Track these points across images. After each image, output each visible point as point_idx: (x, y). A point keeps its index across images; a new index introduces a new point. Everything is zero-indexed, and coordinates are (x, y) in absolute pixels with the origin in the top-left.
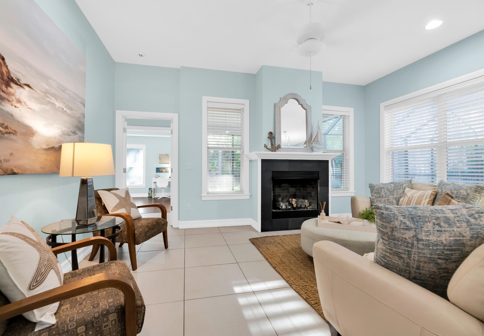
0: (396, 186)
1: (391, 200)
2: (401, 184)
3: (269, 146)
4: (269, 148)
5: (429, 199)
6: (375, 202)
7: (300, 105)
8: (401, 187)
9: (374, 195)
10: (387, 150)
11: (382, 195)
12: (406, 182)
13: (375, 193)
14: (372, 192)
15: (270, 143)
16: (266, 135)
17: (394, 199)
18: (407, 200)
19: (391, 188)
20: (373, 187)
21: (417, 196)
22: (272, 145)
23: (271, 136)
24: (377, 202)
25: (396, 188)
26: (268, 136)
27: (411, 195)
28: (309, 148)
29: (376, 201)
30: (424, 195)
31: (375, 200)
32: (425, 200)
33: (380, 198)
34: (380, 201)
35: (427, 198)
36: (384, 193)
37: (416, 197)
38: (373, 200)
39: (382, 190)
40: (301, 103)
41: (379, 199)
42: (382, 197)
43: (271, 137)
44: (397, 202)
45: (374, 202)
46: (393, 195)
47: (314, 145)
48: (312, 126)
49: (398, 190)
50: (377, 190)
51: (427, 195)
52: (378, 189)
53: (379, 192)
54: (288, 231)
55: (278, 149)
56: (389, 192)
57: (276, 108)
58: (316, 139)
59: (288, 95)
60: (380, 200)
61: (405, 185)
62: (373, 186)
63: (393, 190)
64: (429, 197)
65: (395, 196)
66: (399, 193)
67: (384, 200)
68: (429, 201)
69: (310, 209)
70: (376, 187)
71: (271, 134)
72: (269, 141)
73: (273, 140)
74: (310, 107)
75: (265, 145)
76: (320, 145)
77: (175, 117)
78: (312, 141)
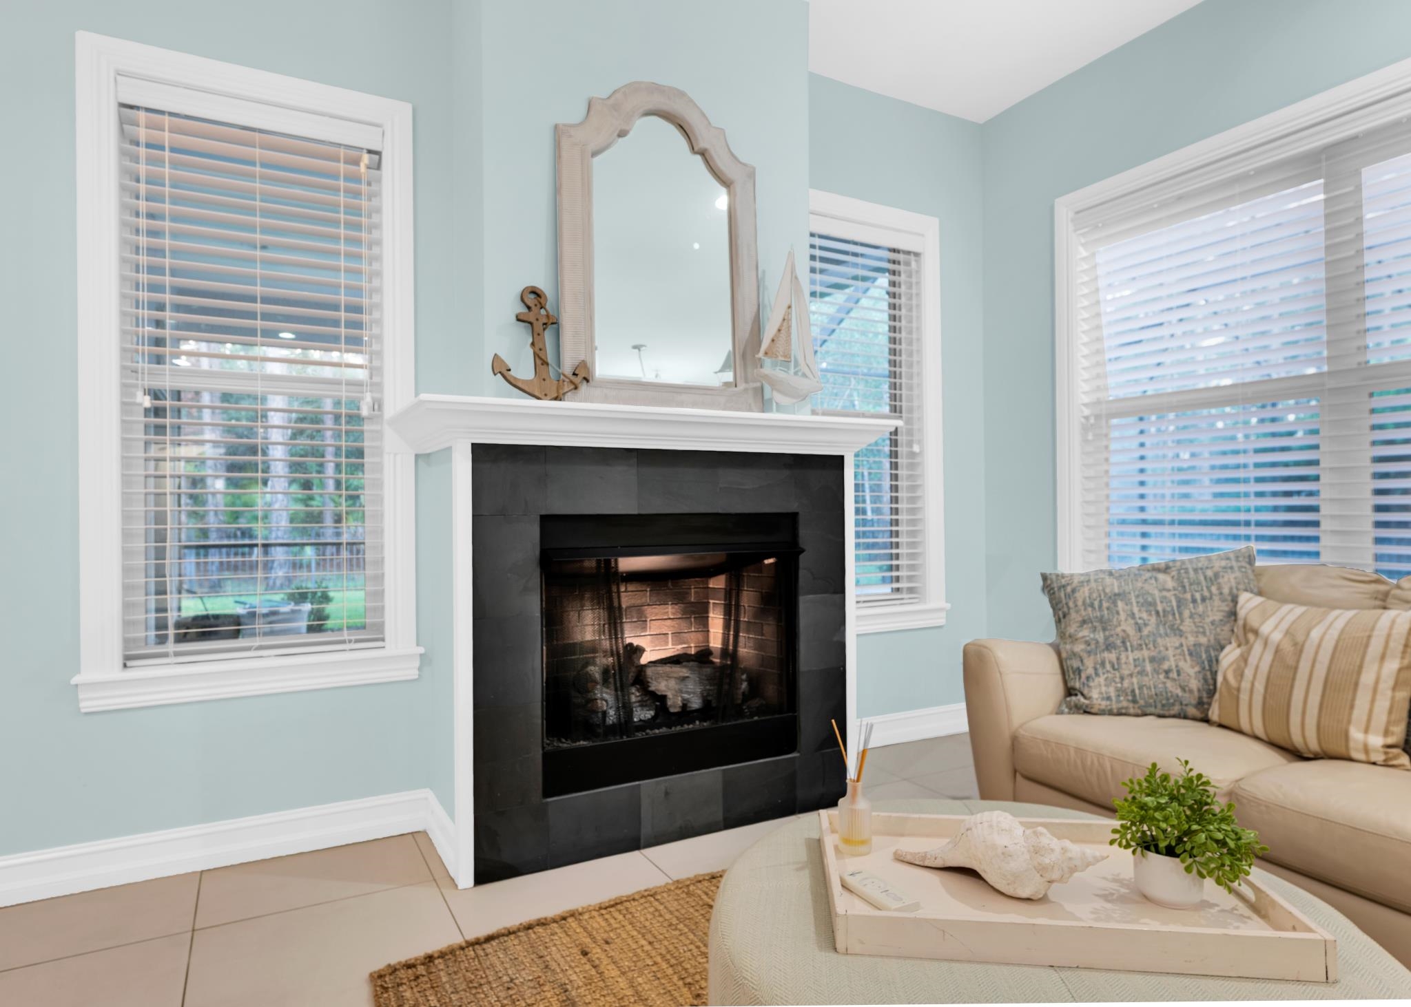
0: (1187, 585)
1: (1172, 659)
2: (1209, 573)
3: (524, 369)
4: (524, 381)
5: (1403, 658)
6: (1090, 671)
7: (698, 157)
8: (1214, 589)
9: (1081, 634)
10: (1087, 412)
11: (1121, 634)
12: (1234, 564)
13: (1084, 622)
14: (1064, 616)
15: (530, 352)
16: (502, 307)
17: (1188, 658)
18: (1271, 666)
19: (1165, 597)
20: (1069, 589)
21: (1324, 644)
22: (540, 361)
23: (537, 313)
24: (1097, 675)
25: (1188, 596)
26: (521, 309)
27: (1287, 633)
28: (746, 390)
29: (1096, 669)
30: (1369, 637)
31: (1089, 663)
32: (1380, 667)
33: (1111, 652)
34: (1114, 669)
35: (1389, 652)
36: (1133, 622)
37: (1319, 646)
38: (1076, 663)
39: (1116, 606)
40: (702, 144)
41: (1106, 654)
42: (1124, 642)
43: (532, 319)
44: (1204, 668)
45: (1083, 676)
46: (1181, 634)
49: (1201, 609)
50: (1092, 605)
51: (1389, 636)
52: (1096, 604)
53: (1101, 620)
54: (636, 853)
55: (576, 388)
56: (1153, 620)
57: (564, 154)
58: (779, 345)
60: (1114, 660)
61: (1232, 576)
62: (1064, 586)
63: (1174, 604)
64: (1401, 648)
65: (1192, 640)
66: (1208, 620)
67: (1135, 660)
68: (1400, 670)
69: (756, 718)
70: (1082, 594)
71: (533, 298)
72: (523, 337)
73: (548, 336)
74: (751, 174)
75: (496, 360)
76: (804, 375)
78: (762, 350)
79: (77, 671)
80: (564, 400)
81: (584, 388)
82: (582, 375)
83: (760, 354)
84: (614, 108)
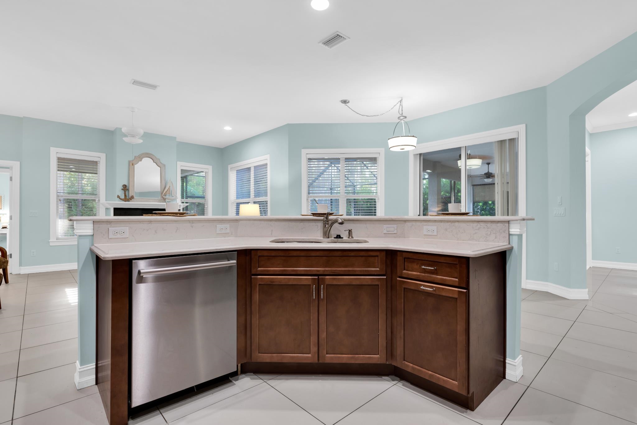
3: (123, 197)
4: (122, 199)
7: (155, 163)
10: (233, 201)
15: (124, 194)
16: (119, 187)
22: (125, 196)
23: (125, 188)
26: (123, 188)
40: (156, 161)
47: (167, 197)
48: (166, 182)
57: (130, 165)
58: (168, 193)
59: (143, 154)
71: (125, 186)
72: (123, 192)
73: (127, 192)
74: (165, 166)
75: (118, 195)
76: (173, 196)
77: (16, 165)
78: (164, 193)
79: (50, 240)
80: (129, 202)
81: (133, 199)
82: (132, 197)
83: (163, 194)
84: (139, 157)
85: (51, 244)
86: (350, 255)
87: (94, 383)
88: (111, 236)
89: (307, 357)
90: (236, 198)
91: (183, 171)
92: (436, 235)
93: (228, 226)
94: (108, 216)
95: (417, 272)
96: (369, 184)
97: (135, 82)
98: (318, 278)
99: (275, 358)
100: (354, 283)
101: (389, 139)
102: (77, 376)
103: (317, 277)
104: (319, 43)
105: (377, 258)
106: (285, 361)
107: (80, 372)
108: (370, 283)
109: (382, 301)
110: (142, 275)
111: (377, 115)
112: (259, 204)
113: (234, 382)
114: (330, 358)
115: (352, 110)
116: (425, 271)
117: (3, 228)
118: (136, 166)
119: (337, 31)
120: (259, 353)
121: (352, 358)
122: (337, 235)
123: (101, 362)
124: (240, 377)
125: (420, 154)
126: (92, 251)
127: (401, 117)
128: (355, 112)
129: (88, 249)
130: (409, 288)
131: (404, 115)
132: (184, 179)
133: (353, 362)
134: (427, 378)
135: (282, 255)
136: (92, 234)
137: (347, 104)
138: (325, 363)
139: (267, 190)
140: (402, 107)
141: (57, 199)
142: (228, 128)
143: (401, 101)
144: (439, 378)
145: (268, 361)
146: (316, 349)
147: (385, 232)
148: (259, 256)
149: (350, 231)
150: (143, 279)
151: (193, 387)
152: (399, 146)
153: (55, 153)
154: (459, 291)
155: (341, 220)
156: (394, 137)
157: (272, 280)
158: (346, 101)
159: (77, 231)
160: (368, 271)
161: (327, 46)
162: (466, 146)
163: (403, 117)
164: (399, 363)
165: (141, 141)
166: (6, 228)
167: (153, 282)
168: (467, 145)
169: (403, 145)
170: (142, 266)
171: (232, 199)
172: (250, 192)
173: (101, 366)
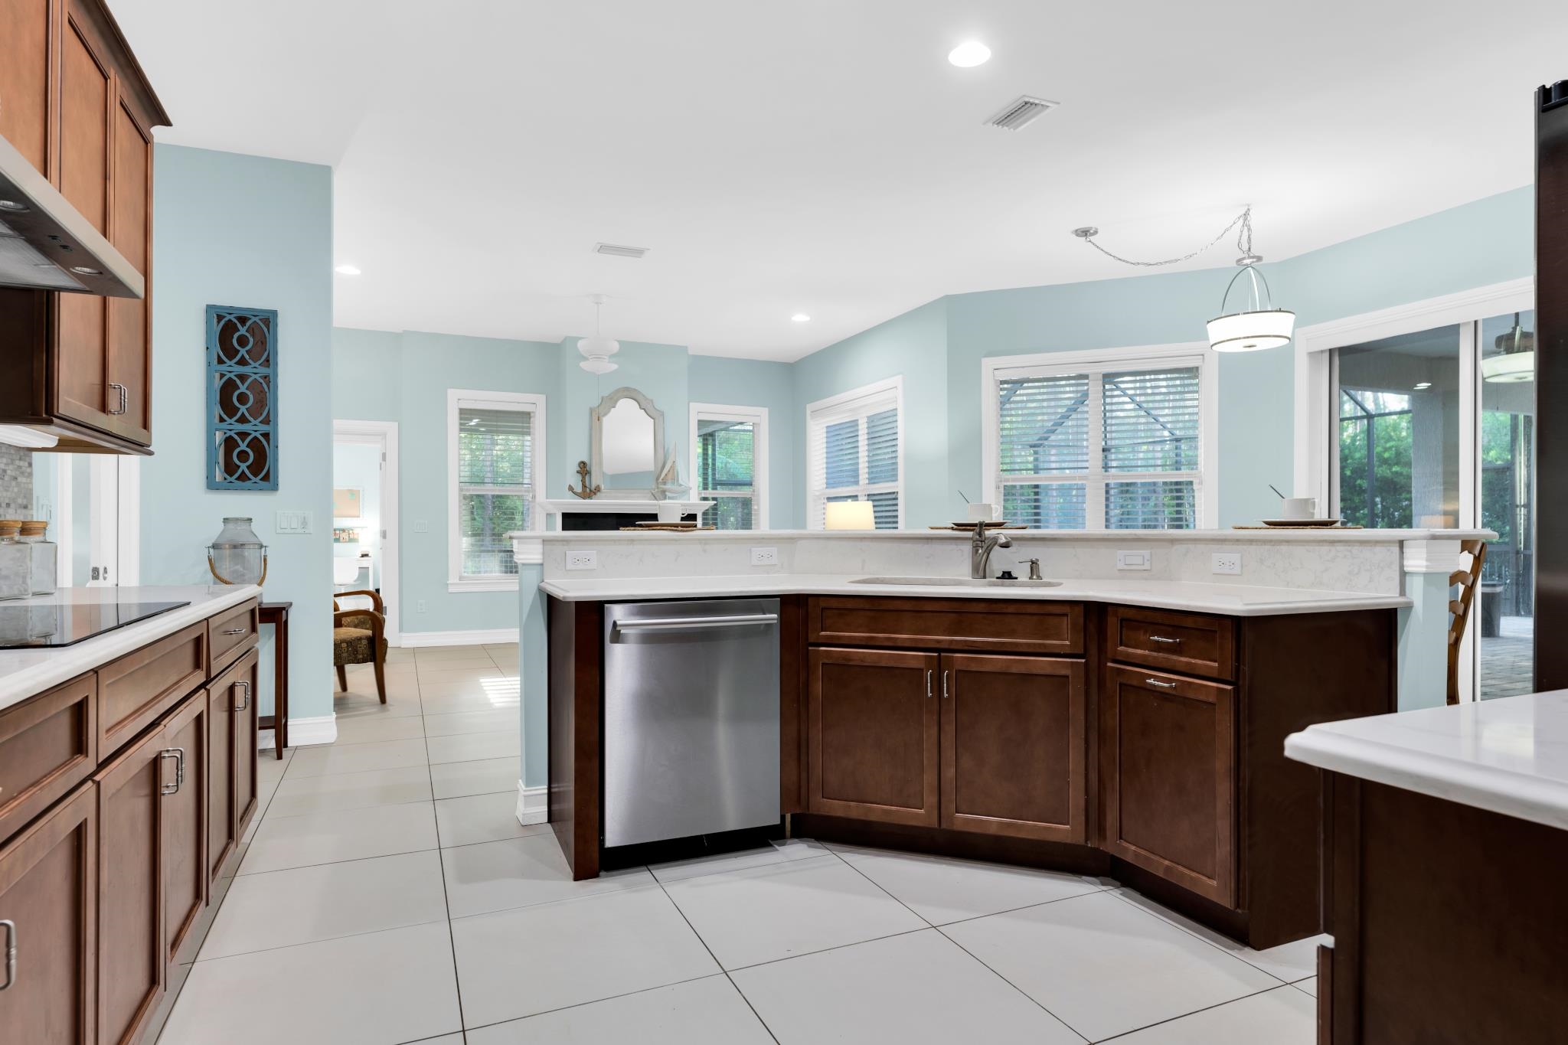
3: (579, 489)
4: (578, 492)
7: (643, 411)
10: (818, 493)
15: (581, 483)
16: (573, 467)
22: (584, 486)
23: (584, 469)
26: (580, 469)
40: (645, 406)
43: (582, 472)
47: (668, 486)
48: (665, 451)
55: (596, 493)
57: (594, 417)
58: (670, 476)
59: (618, 391)
71: (583, 465)
72: (580, 477)
73: (587, 478)
74: (662, 414)
75: (570, 486)
76: (681, 485)
77: (391, 428)
78: (662, 478)
79: (448, 580)
80: (591, 499)
81: (598, 494)
82: (598, 489)
83: (660, 480)
84: (611, 399)
85: (451, 589)
86: (1005, 611)
87: (546, 819)
88: (570, 566)
89: (919, 815)
90: (825, 486)
91: (702, 423)
92: (1239, 573)
93: (774, 550)
94: (551, 530)
95: (1145, 650)
96: (1150, 442)
97: (603, 249)
98: (940, 655)
99: (854, 810)
100: (1014, 670)
101: (1208, 322)
102: (520, 805)
103: (936, 654)
104: (984, 124)
105: (1065, 618)
106: (873, 818)
107: (525, 796)
108: (1048, 671)
109: (1077, 712)
110: (618, 628)
111: (1177, 261)
112: (873, 501)
113: (777, 847)
114: (966, 820)
115: (1106, 253)
116: (1159, 647)
117: (363, 556)
118: (605, 420)
119: (1024, 96)
120: (823, 797)
121: (1009, 825)
122: (1004, 573)
123: (556, 785)
124: (789, 841)
125: (1331, 351)
126: (541, 591)
127: (1244, 259)
128: (1114, 257)
129: (536, 588)
130: (1129, 682)
131: (1255, 252)
132: (708, 438)
133: (1012, 835)
134: (1161, 874)
135: (867, 607)
136: (540, 561)
137: (1092, 238)
138: (954, 832)
139: (896, 464)
140: (1249, 229)
141: (460, 496)
142: (800, 318)
143: (1246, 214)
144: (1183, 874)
145: (840, 813)
146: (935, 800)
147: (1121, 566)
148: (822, 609)
149: (1034, 564)
150: (621, 636)
151: (702, 836)
152: (1236, 339)
153: (458, 398)
154: (1218, 688)
155: (1006, 538)
156: (1223, 315)
157: (847, 655)
158: (1088, 231)
159: (520, 556)
160: (1044, 645)
161: (1007, 126)
162: (1476, 322)
163: (1251, 260)
164: (1111, 846)
165: (615, 367)
166: (367, 555)
167: (636, 643)
168: (1479, 318)
169: (1248, 337)
170: (618, 614)
171: (816, 489)
172: (857, 470)
173: (559, 792)
